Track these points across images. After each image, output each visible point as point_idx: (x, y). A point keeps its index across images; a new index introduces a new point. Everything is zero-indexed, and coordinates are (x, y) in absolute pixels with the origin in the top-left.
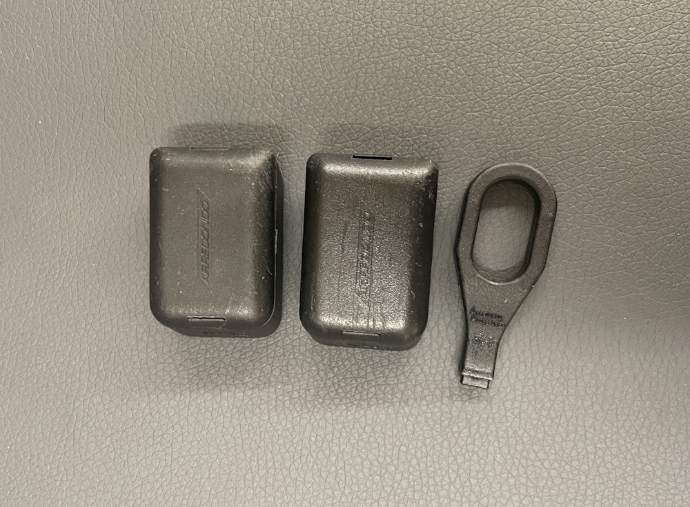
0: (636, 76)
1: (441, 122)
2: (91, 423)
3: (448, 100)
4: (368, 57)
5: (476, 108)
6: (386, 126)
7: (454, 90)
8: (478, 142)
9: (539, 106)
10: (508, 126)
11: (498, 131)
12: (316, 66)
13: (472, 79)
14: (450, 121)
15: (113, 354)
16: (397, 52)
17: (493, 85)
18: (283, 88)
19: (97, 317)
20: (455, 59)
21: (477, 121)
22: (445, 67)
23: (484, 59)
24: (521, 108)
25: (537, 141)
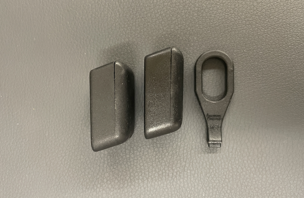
1: (264, 57)
2: (104, 185)
3: (267, 48)
4: (231, 29)
5: (280, 51)
7: (270, 43)
10: (294, 60)
11: (289, 62)
12: (208, 32)
13: (278, 39)
14: (268, 57)
16: (244, 27)
17: (287, 42)
18: (193, 41)
20: (270, 30)
21: (280, 57)
22: (266, 33)
23: (283, 30)
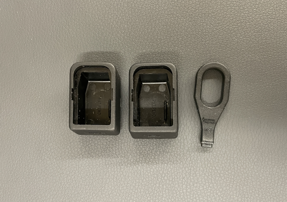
0: (256, 27)
1: (183, 43)
2: (48, 153)
3: (185, 35)
4: (156, 18)
5: (196, 38)
6: (162, 44)
7: (188, 31)
8: (197, 51)
9: (220, 38)
10: (208, 45)
11: (204, 46)
13: (195, 27)
15: (57, 127)
16: (167, 16)
17: (202, 29)
18: (124, 28)
19: (52, 113)
20: (189, 19)
21: (196, 43)
22: (185, 22)
23: (199, 19)
24: (213, 38)
25: (218, 51)
